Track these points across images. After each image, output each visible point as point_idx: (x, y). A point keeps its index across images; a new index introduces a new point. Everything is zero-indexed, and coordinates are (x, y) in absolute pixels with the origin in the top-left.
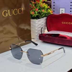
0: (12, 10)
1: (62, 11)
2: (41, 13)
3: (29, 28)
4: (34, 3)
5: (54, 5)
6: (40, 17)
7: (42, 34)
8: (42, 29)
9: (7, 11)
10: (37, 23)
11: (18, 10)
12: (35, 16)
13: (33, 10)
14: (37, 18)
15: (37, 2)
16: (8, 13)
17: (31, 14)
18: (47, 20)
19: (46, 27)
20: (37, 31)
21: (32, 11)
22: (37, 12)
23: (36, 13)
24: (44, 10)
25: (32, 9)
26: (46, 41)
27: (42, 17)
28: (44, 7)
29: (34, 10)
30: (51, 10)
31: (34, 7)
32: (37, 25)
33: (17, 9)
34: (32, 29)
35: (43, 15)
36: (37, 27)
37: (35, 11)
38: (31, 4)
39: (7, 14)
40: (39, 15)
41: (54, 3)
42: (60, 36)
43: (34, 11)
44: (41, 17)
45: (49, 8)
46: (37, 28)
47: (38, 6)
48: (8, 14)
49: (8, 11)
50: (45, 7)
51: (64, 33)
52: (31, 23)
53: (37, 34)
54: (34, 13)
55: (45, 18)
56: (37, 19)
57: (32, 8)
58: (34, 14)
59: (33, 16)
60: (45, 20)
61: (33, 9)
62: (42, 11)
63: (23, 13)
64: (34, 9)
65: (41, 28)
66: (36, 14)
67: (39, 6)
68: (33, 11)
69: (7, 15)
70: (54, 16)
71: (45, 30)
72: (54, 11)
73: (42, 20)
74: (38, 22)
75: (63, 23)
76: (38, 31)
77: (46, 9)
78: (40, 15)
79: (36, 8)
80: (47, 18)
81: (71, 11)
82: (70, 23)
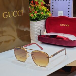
0: (12, 12)
1: (61, 14)
2: (40, 16)
3: (28, 30)
4: (34, 6)
5: (53, 8)
7: (41, 36)
8: (41, 31)
9: (7, 13)
10: (36, 25)
12: (35, 18)
15: (36, 5)
17: (30, 16)
18: (46, 22)
19: (45, 29)
21: (31, 13)
22: (36, 14)
24: (43, 13)
26: (44, 42)
27: (41, 19)
29: (34, 12)
30: (50, 13)
31: (33, 10)
32: (36, 27)
34: (31, 31)
35: (42, 17)
37: (34, 14)
38: (31, 7)
41: (53, 6)
42: (57, 37)
45: (48, 11)
46: (36, 30)
47: (37, 9)
52: (31, 25)
53: (36, 36)
54: (33, 15)
55: (44, 20)
56: (36, 21)
57: (31, 10)
59: (32, 18)
60: (44, 22)
61: (32, 12)
63: (22, 15)
64: (34, 11)
66: (35, 16)
67: (38, 9)
70: (52, 18)
73: (41, 22)
74: (38, 24)
75: (61, 25)
76: (37, 32)
77: (45, 12)
78: (39, 18)
79: (36, 11)
80: (46, 21)
81: (69, 14)
82: (67, 25)
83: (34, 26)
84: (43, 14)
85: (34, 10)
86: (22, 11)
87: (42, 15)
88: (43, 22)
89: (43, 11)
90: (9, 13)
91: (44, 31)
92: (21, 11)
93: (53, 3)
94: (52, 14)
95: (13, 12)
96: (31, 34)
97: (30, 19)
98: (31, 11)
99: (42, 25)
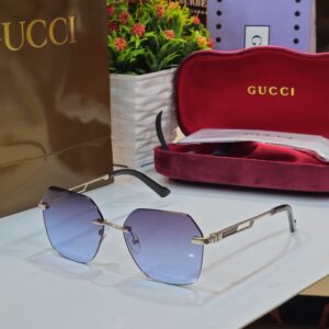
0: (22, 23)
5: (219, 13)
6: (155, 65)
10: (137, 90)
12: (132, 60)
13: (124, 31)
14: (141, 71)
17: (110, 49)
20: (137, 130)
21: (114, 33)
22: (141, 38)
23: (137, 44)
24: (171, 31)
25: (119, 24)
27: (162, 63)
28: (171, 20)
29: (127, 29)
30: (208, 34)
31: (126, 17)
32: (138, 101)
33: (44, 22)
34: (115, 122)
35: (166, 55)
36: (140, 111)
37: (128, 37)
38: (114, 2)
40: (150, 52)
43: (124, 35)
44: (159, 63)
45: (194, 25)
46: (138, 116)
47: (146, 14)
50: (176, 18)
52: (113, 90)
54: (125, 43)
56: (140, 74)
58: (128, 51)
59: (122, 58)
61: (121, 27)
62: (165, 36)
63: (73, 41)
64: (127, 24)
66: (133, 49)
67: (151, 14)
68: (119, 36)
72: (218, 40)
73: (161, 78)
74: (146, 86)
76: (142, 129)
77: (181, 30)
78: (153, 56)
79: (137, 21)
83: (127, 100)
84: (174, 38)
85: (130, 18)
86: (72, 19)
87: (167, 41)
89: (172, 23)
90: (6, 26)
92: (68, 21)
94: (214, 40)
95: (26, 26)
96: (112, 137)
97: (111, 62)
98: (116, 25)
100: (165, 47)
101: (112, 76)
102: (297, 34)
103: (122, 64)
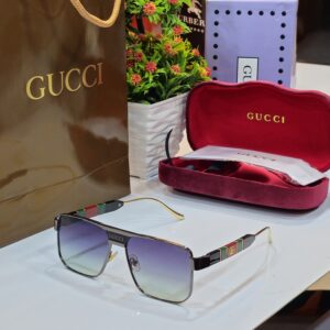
0: (62, 73)
2: (169, 79)
3: (121, 138)
4: (140, 37)
5: (216, 46)
6: (164, 94)
7: (169, 160)
8: (171, 140)
9: (42, 78)
10: (150, 116)
11: (82, 71)
12: (146, 92)
13: (138, 67)
16: (45, 84)
17: (128, 84)
18: (188, 102)
19: (185, 132)
20: (149, 149)
21: (131, 69)
22: (153, 74)
23: (151, 80)
24: (177, 66)
25: (134, 61)
27: (170, 93)
28: (176, 55)
29: (142, 67)
30: (206, 64)
31: (140, 56)
32: (150, 125)
33: (79, 70)
34: (132, 142)
35: (173, 86)
36: (150, 133)
37: (143, 73)
38: (132, 46)
39: (43, 90)
40: (160, 84)
41: (216, 35)
43: (139, 71)
44: (167, 92)
45: (196, 59)
46: (149, 137)
47: (156, 52)
48: (47, 91)
49: (46, 78)
50: (181, 53)
51: (256, 159)
52: (130, 116)
53: (149, 160)
54: (140, 79)
55: (181, 97)
56: (152, 102)
58: (142, 85)
59: (137, 90)
60: (183, 102)
61: (136, 65)
62: (173, 71)
63: (100, 82)
64: (142, 62)
65: (165, 136)
66: (147, 83)
67: (160, 52)
68: (135, 72)
69: (43, 94)
71: (180, 144)
72: (215, 68)
73: (169, 105)
74: (156, 113)
75: (250, 116)
77: (185, 62)
78: (162, 87)
79: (149, 60)
80: (189, 97)
81: (281, 71)
82: (277, 119)
83: (140, 123)
84: (179, 71)
85: (144, 57)
86: (100, 65)
87: (173, 76)
88: (178, 102)
89: (176, 59)
90: (50, 76)
91: (180, 140)
92: (97, 67)
93: (216, 24)
94: (211, 69)
95: (65, 74)
97: (128, 92)
98: (132, 63)
99: (173, 117)
100: (172, 80)
101: (129, 104)
102: (281, 65)
103: (137, 94)
